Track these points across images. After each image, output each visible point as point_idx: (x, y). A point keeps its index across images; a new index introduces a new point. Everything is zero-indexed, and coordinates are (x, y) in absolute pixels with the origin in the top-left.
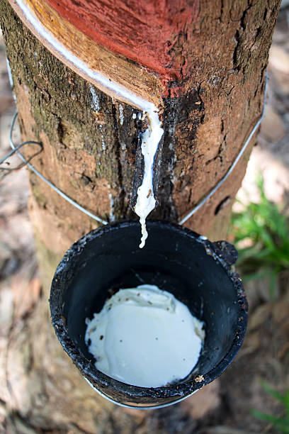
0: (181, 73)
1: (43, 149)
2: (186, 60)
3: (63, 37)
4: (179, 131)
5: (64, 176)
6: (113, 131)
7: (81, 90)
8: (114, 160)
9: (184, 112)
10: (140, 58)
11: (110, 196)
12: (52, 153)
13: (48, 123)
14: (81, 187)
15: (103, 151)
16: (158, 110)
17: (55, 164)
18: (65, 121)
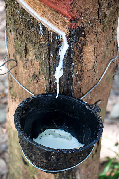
0: (76, 16)
1: (17, 64)
2: (78, 10)
3: (30, 3)
4: (75, 47)
5: (26, 77)
6: (48, 47)
7: (35, 25)
8: (47, 63)
9: (77, 37)
10: (60, 10)
11: (45, 84)
12: (21, 65)
13: (21, 48)
14: (33, 81)
15: (43, 58)
16: (66, 35)
17: (22, 71)
18: (28, 44)
